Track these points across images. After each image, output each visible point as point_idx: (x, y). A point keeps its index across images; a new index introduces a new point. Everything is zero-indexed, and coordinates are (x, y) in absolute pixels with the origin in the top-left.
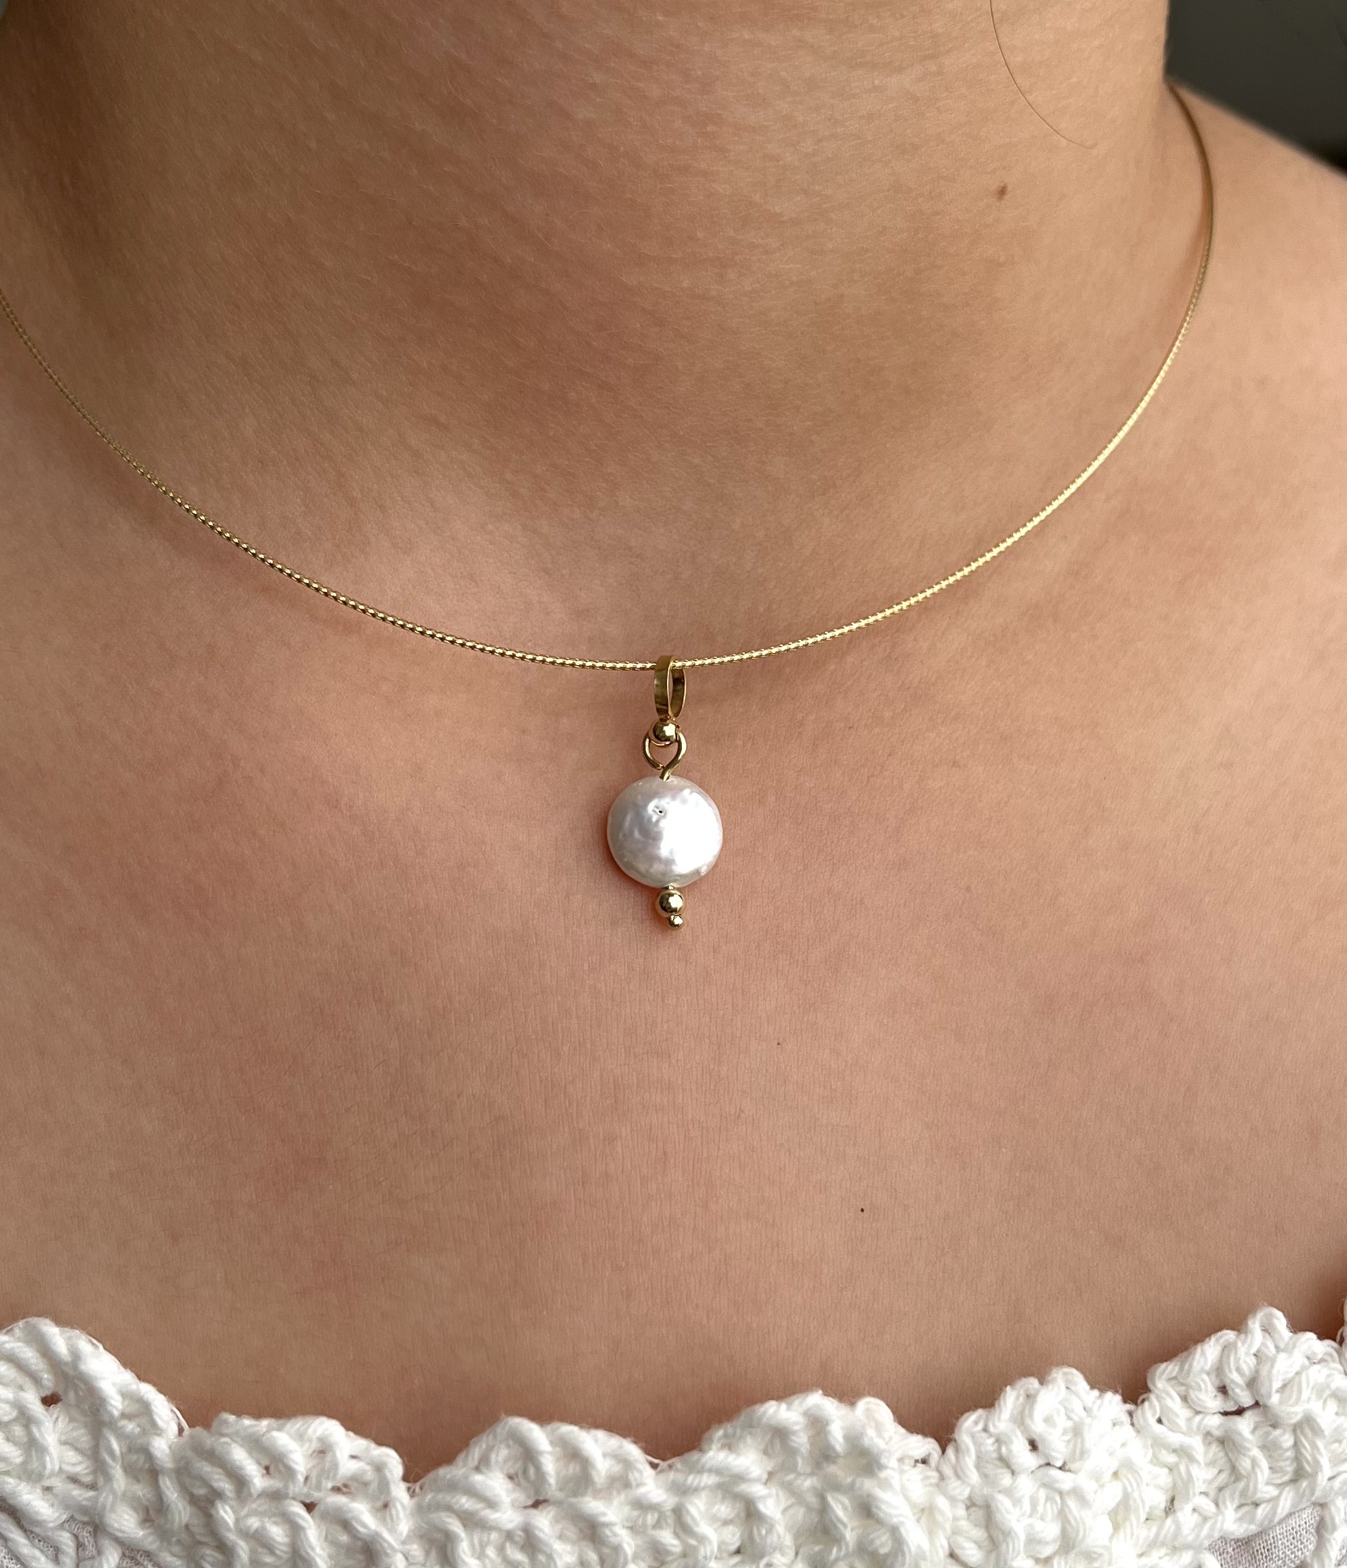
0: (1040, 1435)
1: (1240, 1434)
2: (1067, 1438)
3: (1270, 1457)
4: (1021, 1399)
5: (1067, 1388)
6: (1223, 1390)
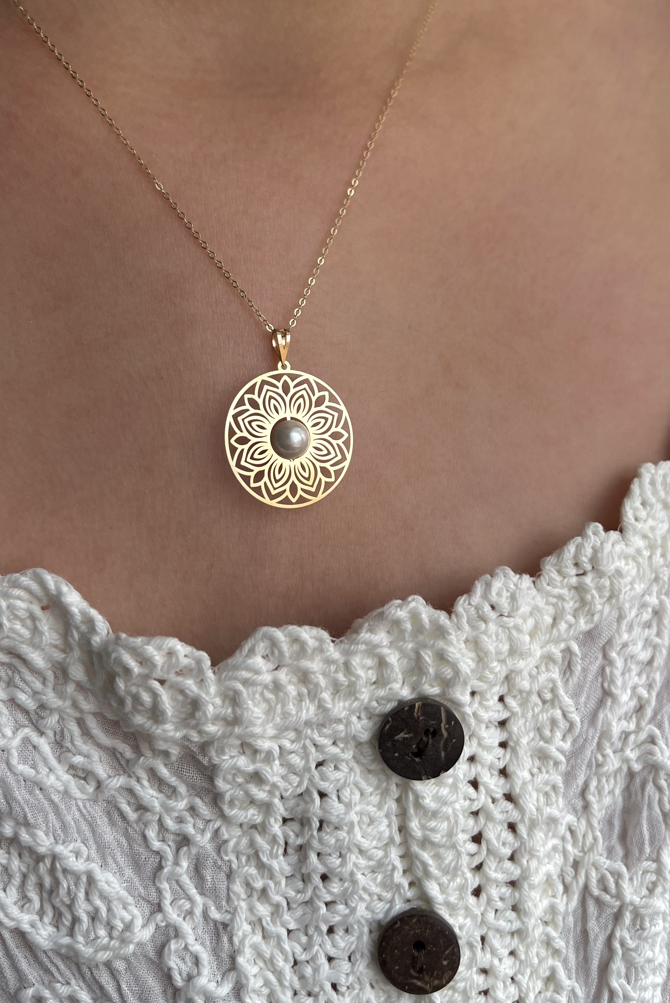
0: (495, 602)
1: (586, 584)
2: (508, 601)
3: (599, 592)
4: (484, 586)
5: (505, 576)
6: (577, 565)
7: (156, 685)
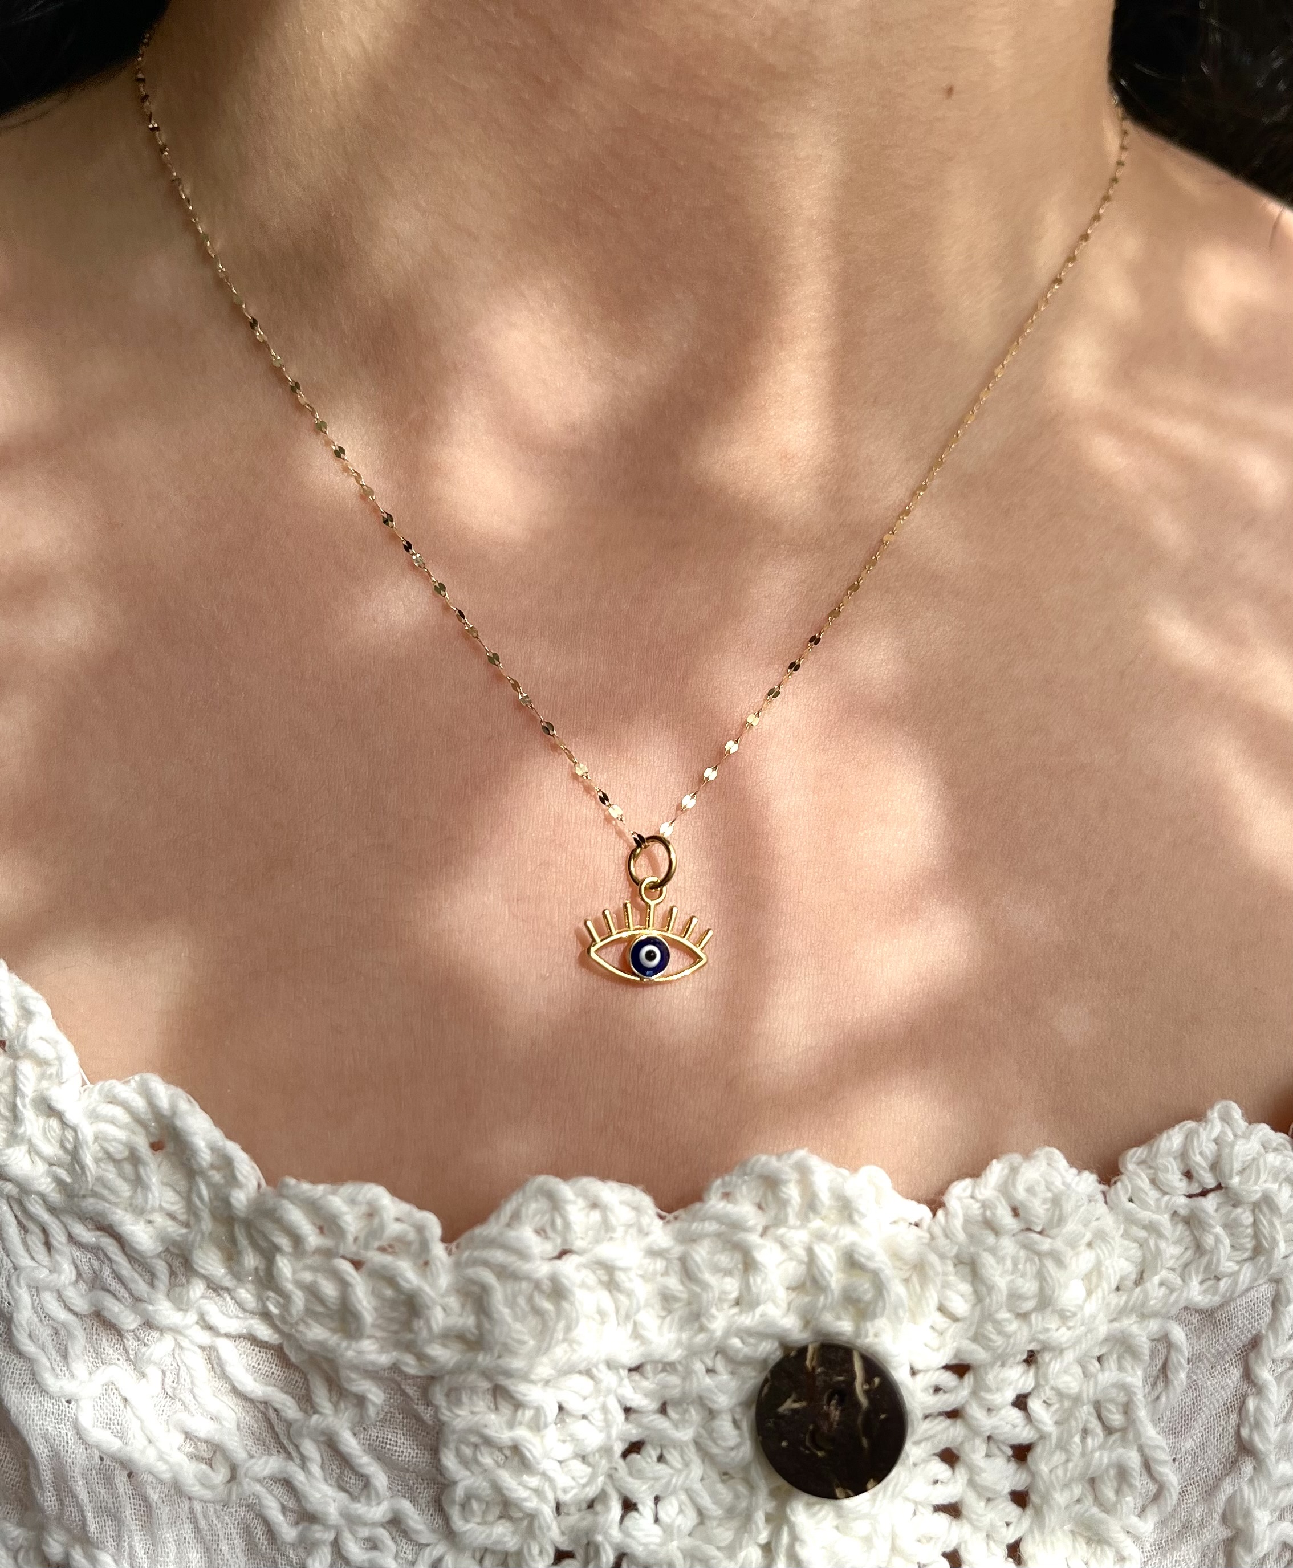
0: (1021, 1203)
1: (1204, 1211)
2: (1046, 1207)
3: (1232, 1235)
4: (1006, 1171)
5: (1048, 1164)
6: (1188, 1175)
7: (346, 1267)
